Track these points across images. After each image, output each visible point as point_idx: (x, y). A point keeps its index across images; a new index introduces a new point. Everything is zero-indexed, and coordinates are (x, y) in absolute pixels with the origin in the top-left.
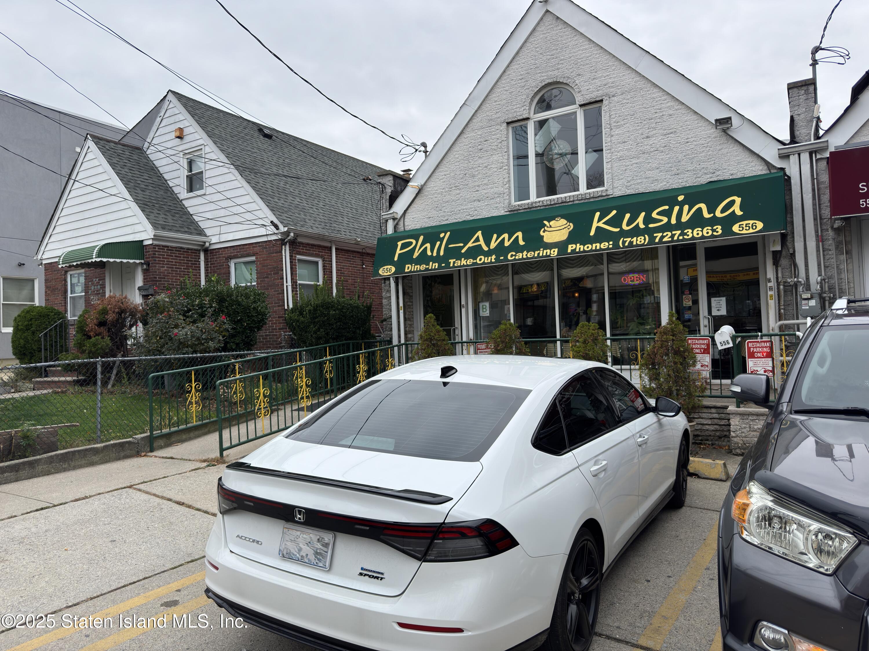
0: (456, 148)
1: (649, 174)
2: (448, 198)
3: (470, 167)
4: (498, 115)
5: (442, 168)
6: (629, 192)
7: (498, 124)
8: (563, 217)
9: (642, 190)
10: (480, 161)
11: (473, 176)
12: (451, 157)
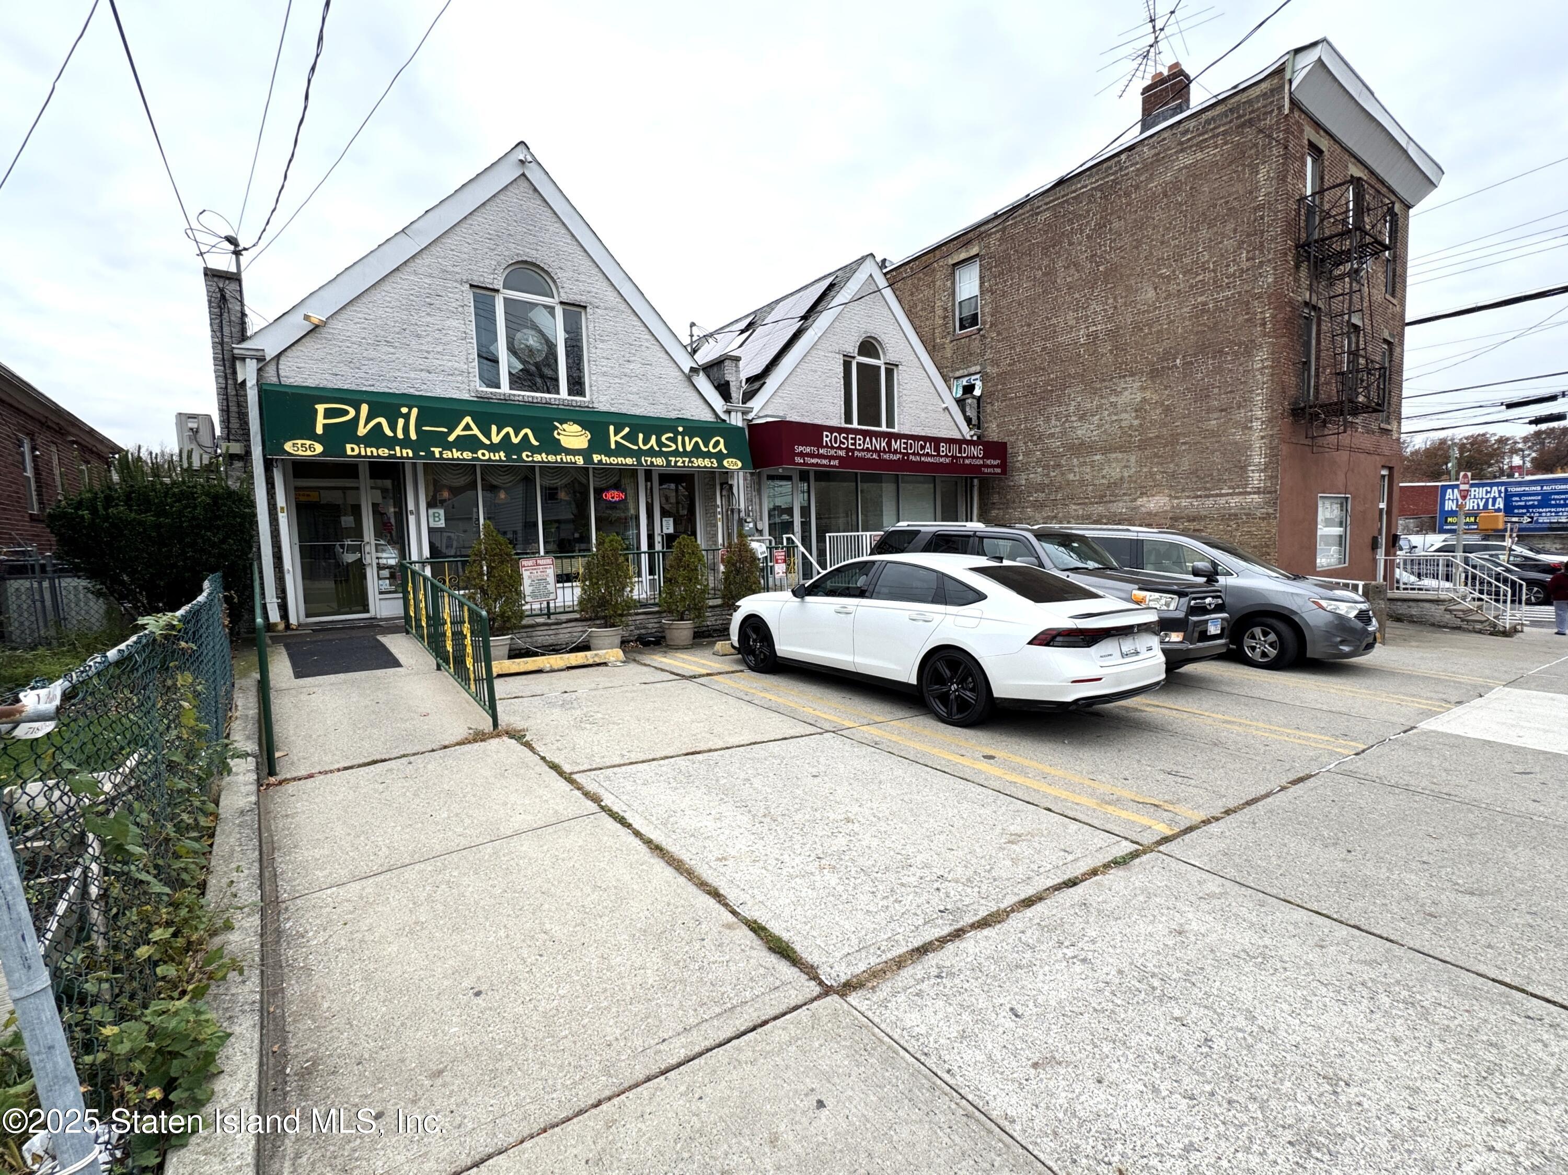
0: (387, 286)
1: (631, 397)
2: (372, 353)
3: (413, 322)
4: (457, 269)
5: (359, 307)
6: (613, 410)
7: (456, 281)
8: (575, 422)
9: (624, 411)
10: (429, 319)
11: (419, 336)
12: (377, 295)
